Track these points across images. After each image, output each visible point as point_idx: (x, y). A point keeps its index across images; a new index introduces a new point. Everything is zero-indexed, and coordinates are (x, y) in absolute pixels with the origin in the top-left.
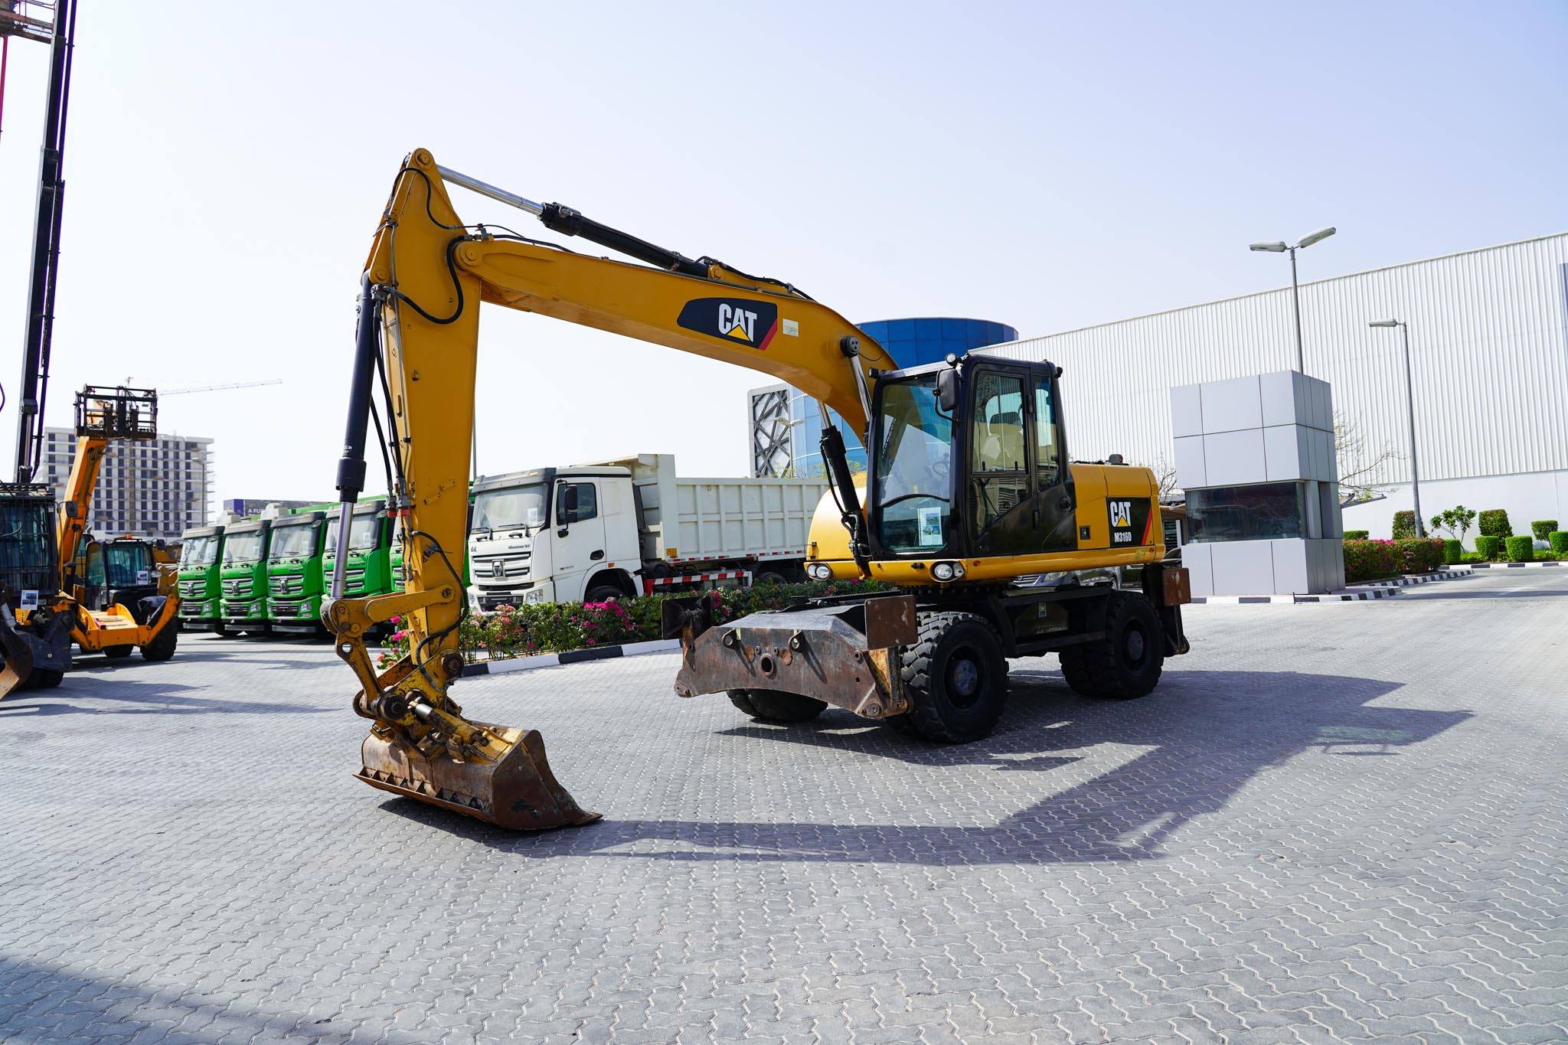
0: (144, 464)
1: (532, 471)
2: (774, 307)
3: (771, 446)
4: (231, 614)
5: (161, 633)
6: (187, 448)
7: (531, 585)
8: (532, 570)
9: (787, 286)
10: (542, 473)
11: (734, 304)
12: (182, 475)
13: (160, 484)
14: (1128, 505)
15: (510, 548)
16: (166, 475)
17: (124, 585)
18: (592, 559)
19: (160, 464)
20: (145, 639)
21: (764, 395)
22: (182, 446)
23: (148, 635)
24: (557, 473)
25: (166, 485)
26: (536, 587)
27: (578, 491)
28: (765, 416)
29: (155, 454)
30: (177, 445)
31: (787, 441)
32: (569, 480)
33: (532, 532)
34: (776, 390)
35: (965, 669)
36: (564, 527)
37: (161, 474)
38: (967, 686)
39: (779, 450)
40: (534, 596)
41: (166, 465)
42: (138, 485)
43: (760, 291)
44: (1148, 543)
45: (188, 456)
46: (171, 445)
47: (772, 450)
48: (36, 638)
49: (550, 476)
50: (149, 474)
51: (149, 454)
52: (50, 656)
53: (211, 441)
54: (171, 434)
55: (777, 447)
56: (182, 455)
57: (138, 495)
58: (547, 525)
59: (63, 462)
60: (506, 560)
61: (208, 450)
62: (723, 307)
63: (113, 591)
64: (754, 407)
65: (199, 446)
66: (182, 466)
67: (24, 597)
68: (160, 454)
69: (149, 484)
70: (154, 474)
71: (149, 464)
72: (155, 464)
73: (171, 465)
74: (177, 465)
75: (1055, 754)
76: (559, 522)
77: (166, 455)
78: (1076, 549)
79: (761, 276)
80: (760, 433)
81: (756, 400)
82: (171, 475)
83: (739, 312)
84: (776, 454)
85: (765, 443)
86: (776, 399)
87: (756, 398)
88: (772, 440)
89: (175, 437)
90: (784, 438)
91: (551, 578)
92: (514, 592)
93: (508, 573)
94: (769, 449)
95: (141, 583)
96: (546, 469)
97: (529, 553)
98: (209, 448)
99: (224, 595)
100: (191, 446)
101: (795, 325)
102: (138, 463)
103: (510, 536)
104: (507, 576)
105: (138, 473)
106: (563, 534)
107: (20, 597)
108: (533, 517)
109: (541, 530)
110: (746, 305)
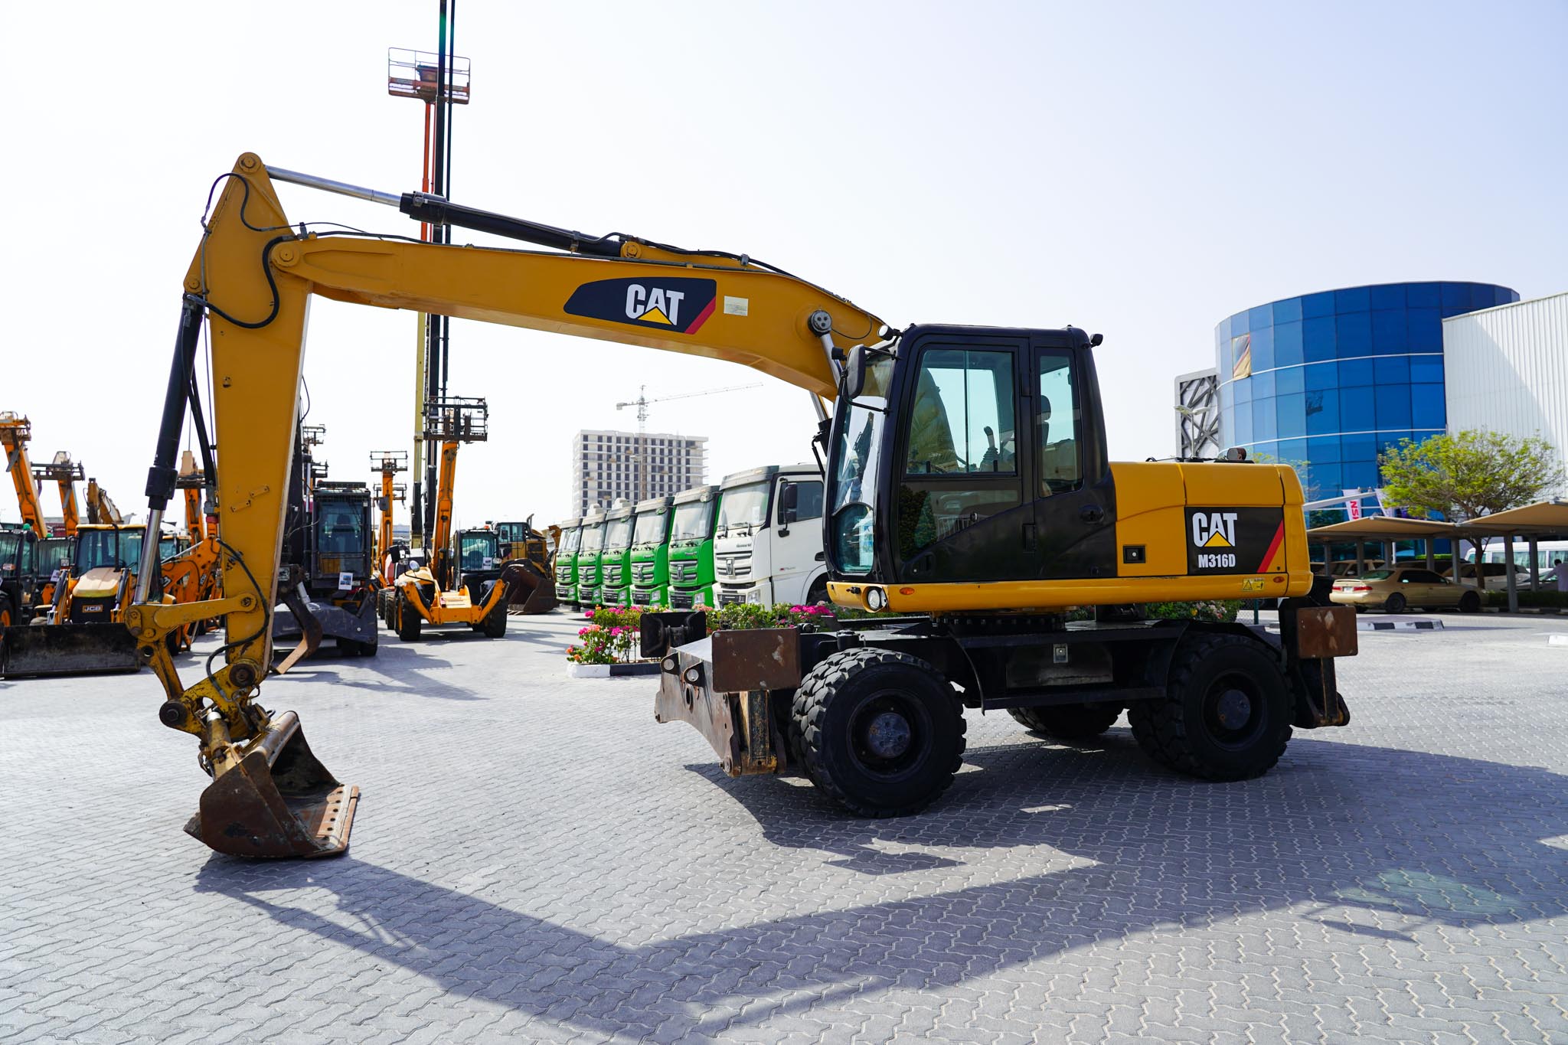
0: (654, 460)
1: (758, 469)
2: (712, 284)
3: (1200, 437)
4: (584, 598)
5: (492, 611)
6: (687, 446)
7: (753, 584)
8: (753, 569)
9: (739, 258)
10: (765, 471)
11: (649, 284)
12: (683, 470)
13: (666, 478)
14: (1231, 518)
15: (738, 546)
16: (670, 469)
17: (472, 570)
18: (816, 560)
19: (666, 460)
20: (477, 618)
21: (1192, 381)
22: (683, 444)
23: (479, 615)
24: (780, 471)
25: (670, 479)
26: (758, 586)
27: (799, 490)
28: (1193, 405)
29: (662, 451)
30: (679, 443)
31: (1216, 432)
32: (790, 478)
33: (755, 530)
34: (1205, 376)
35: (887, 724)
36: (784, 526)
37: (666, 469)
38: (890, 745)
39: (1209, 441)
40: (754, 596)
41: (670, 461)
42: (649, 478)
43: (690, 266)
44: (1272, 568)
45: (688, 453)
46: (674, 444)
47: (1201, 441)
48: (348, 614)
49: (773, 475)
50: (657, 469)
51: (658, 451)
52: (359, 629)
53: (706, 440)
54: (675, 434)
55: (1206, 439)
56: (683, 452)
57: (649, 487)
58: (767, 525)
59: (593, 459)
60: (736, 558)
61: (704, 447)
62: (632, 289)
63: (463, 575)
64: (1182, 395)
65: (696, 444)
66: (683, 462)
67: (341, 579)
68: (666, 452)
69: (658, 478)
70: (662, 468)
71: (658, 460)
72: (662, 461)
73: (675, 461)
74: (679, 462)
75: (927, 850)
76: (780, 522)
77: (670, 452)
78: (1115, 576)
79: (695, 249)
80: (1188, 422)
81: (1183, 388)
82: (675, 470)
83: (657, 293)
84: (1205, 446)
85: (1193, 433)
86: (1207, 386)
87: (1185, 385)
88: (1201, 431)
89: (678, 436)
90: (1214, 428)
91: (771, 579)
92: (740, 591)
93: (737, 571)
94: (1197, 441)
95: (485, 568)
96: (769, 467)
97: (751, 552)
98: (705, 445)
99: (580, 581)
100: (691, 444)
101: (744, 303)
102: (649, 460)
103: (739, 534)
104: (737, 574)
105: (649, 468)
106: (784, 533)
107: (338, 579)
108: (756, 517)
109: (761, 529)
110: (667, 284)
